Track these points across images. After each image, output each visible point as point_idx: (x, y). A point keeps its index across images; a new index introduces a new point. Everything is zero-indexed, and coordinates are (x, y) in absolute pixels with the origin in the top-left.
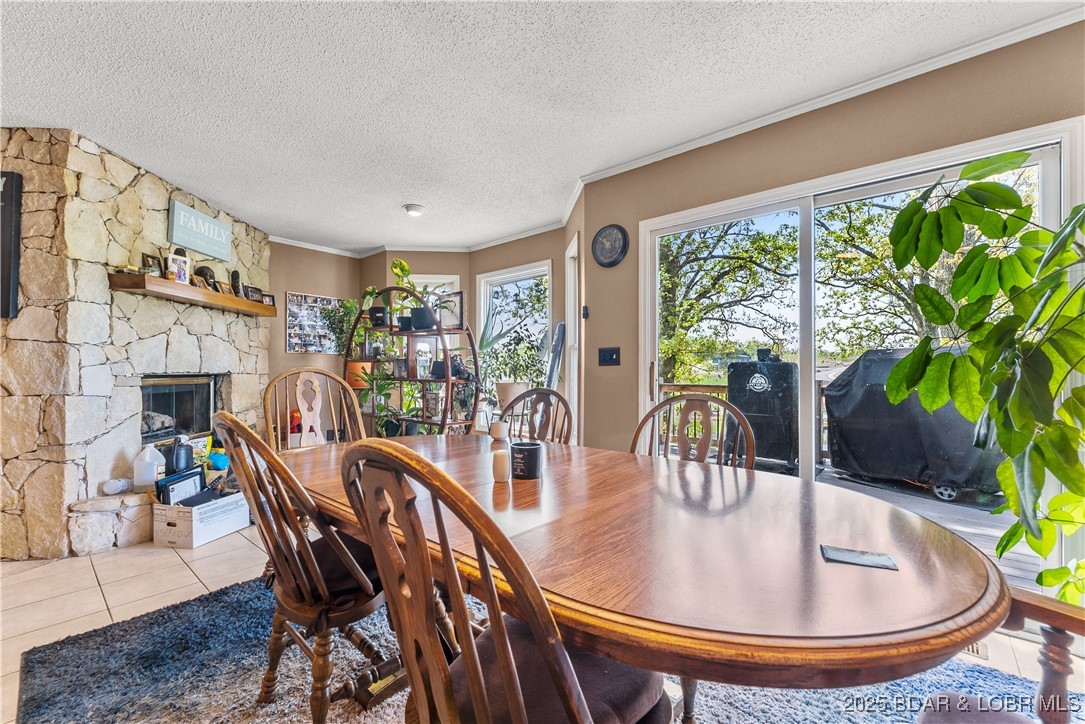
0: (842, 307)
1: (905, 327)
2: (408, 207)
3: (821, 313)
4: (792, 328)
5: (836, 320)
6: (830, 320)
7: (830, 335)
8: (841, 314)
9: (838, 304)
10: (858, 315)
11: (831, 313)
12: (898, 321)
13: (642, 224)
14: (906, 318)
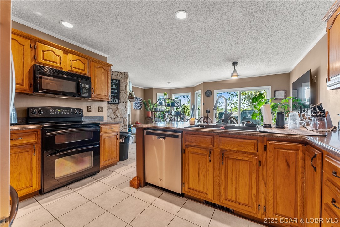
0: (233, 98)
1: (247, 103)
2: (168, 83)
3: (228, 100)
4: (222, 103)
5: (232, 101)
6: (230, 101)
7: (230, 105)
8: (233, 100)
9: (232, 97)
10: (237, 100)
11: (230, 100)
12: (245, 102)
13: (214, 91)
14: (247, 101)
